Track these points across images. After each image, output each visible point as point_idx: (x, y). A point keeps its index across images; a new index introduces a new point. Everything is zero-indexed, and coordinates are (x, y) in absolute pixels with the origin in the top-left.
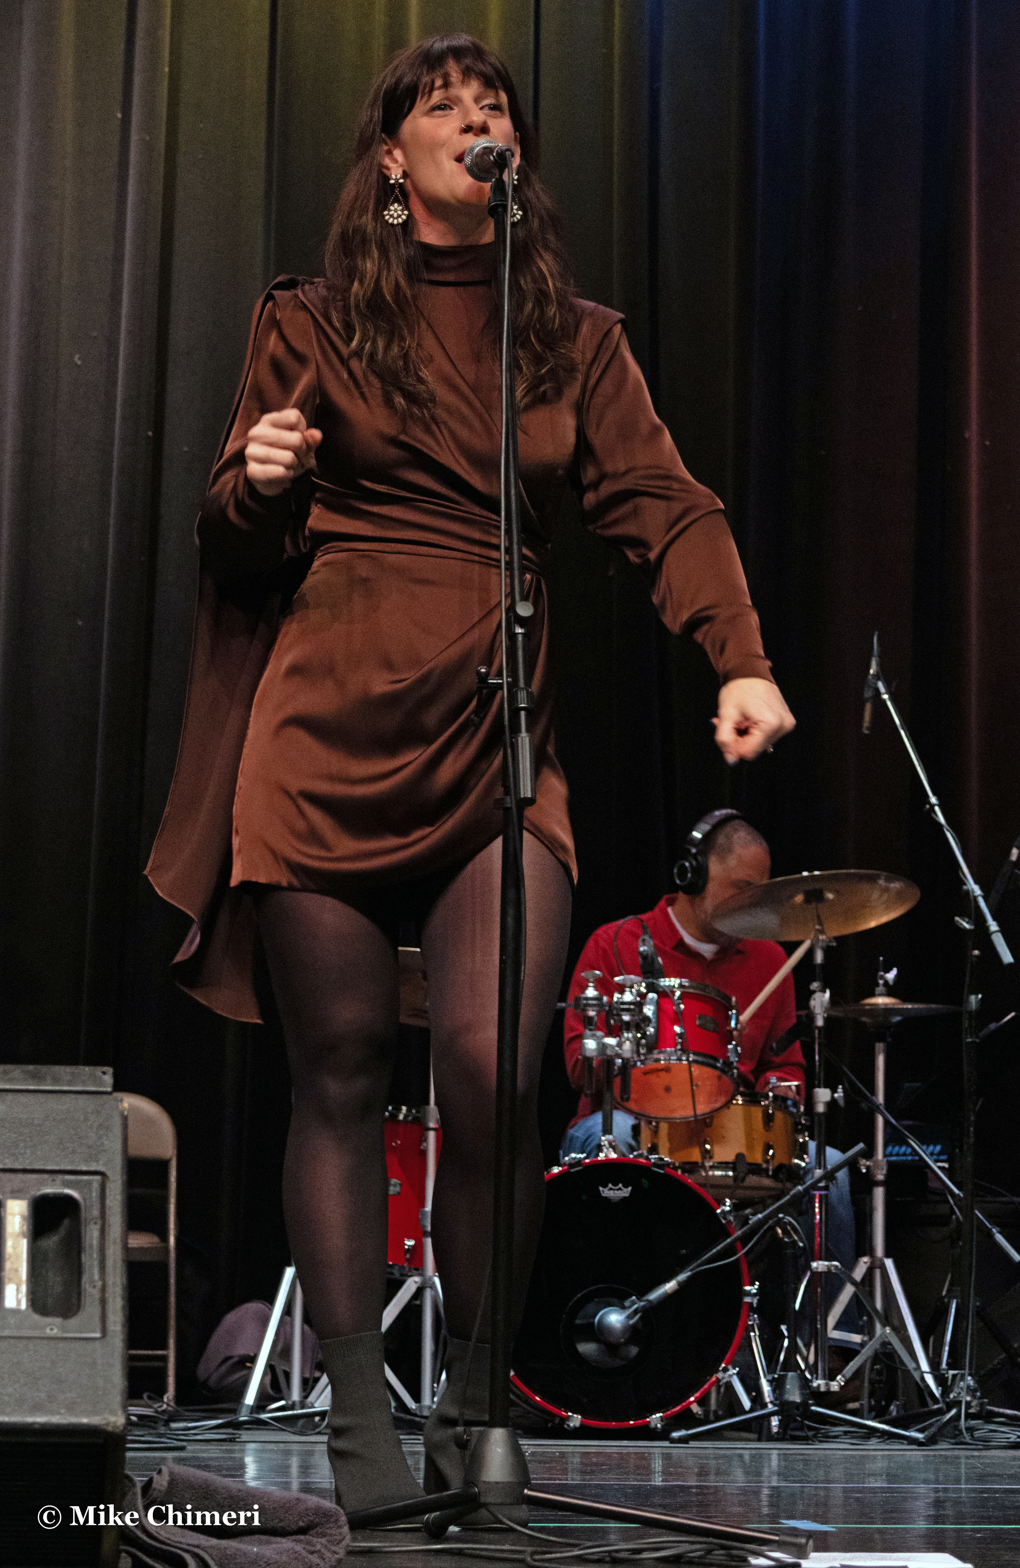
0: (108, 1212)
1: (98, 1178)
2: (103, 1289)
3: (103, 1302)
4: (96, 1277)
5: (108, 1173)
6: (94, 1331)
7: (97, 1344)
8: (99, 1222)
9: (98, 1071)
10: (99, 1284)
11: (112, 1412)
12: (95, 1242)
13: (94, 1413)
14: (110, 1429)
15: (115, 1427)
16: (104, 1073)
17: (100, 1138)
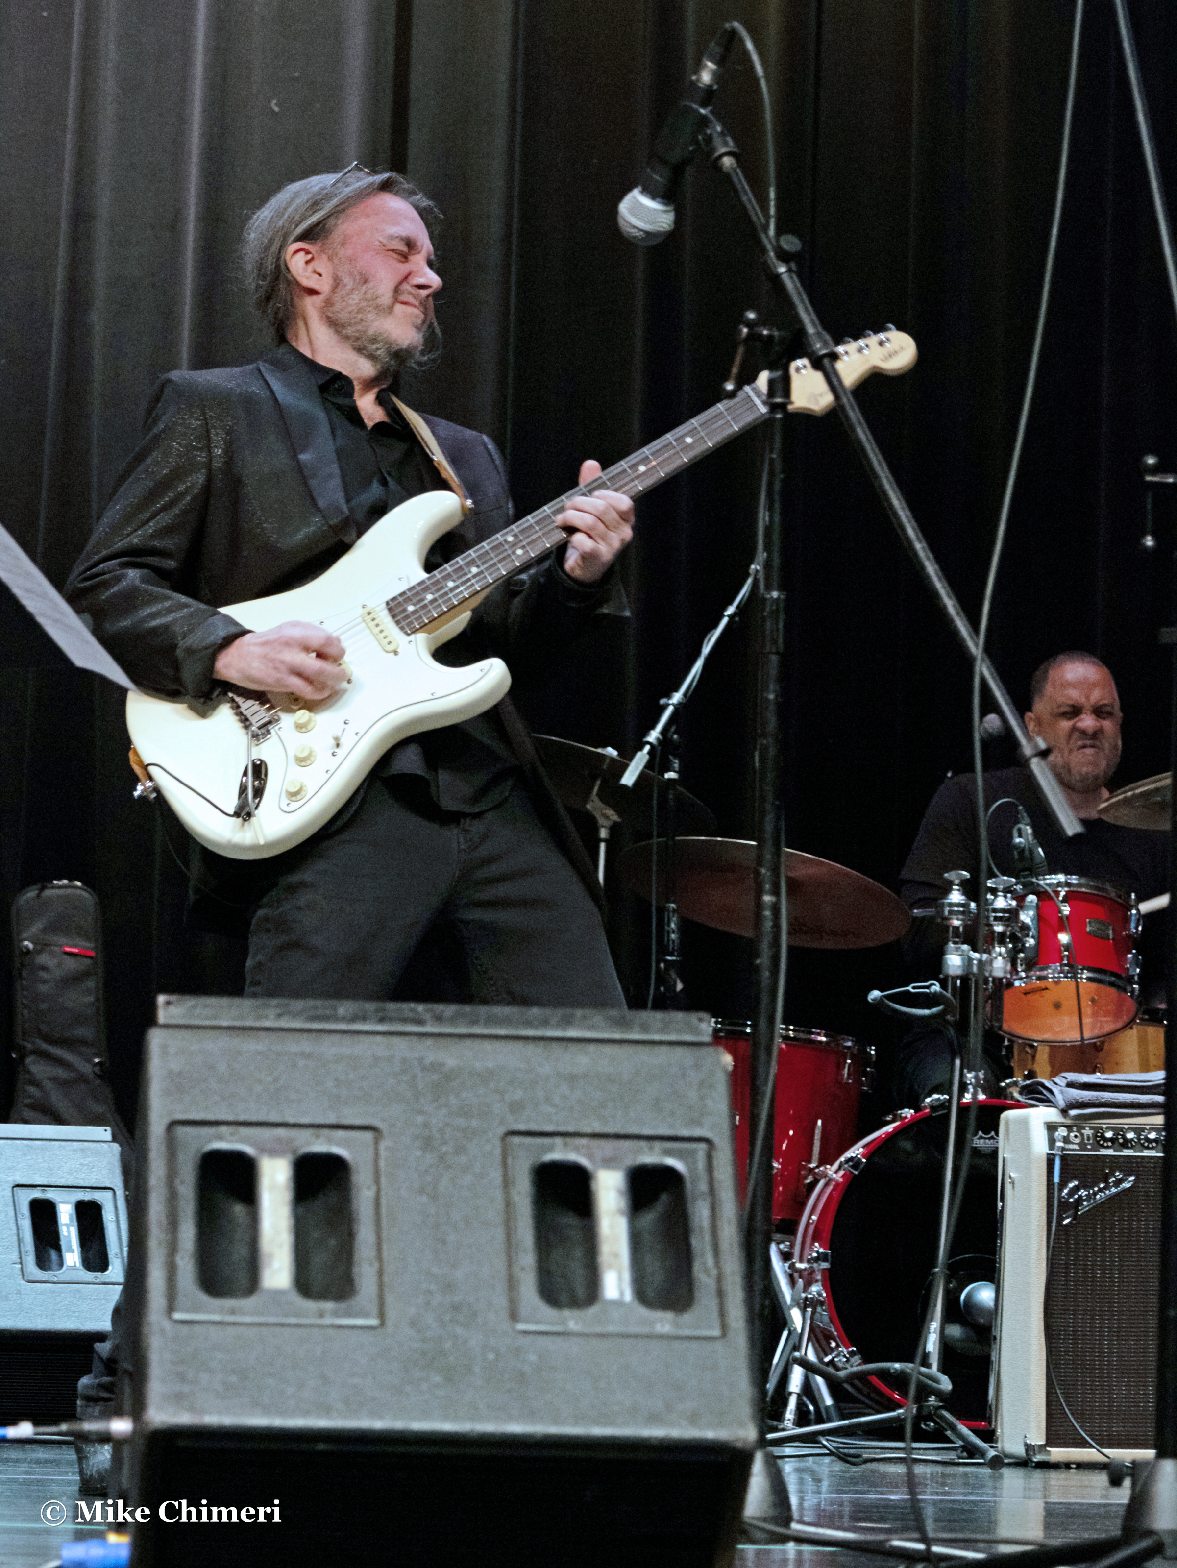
0: (716, 1186)
1: (703, 1146)
2: (720, 1279)
3: (721, 1293)
4: (710, 1261)
5: (716, 1140)
6: (711, 1328)
7: (719, 1345)
8: (709, 1200)
9: (693, 1017)
10: (714, 1272)
11: (742, 1425)
12: (706, 1223)
13: (720, 1425)
14: (739, 1445)
15: (745, 1440)
16: (700, 1020)
17: (702, 1098)
